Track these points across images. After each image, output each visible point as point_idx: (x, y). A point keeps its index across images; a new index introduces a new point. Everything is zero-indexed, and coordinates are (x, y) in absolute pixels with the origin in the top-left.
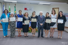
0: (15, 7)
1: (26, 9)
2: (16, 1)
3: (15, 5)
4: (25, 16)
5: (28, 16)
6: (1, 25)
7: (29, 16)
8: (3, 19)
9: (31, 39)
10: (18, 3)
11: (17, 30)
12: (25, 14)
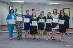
0: (22, 7)
1: (33, 10)
2: (23, 2)
3: (22, 5)
4: (32, 16)
5: (35, 17)
6: (7, 26)
7: (37, 17)
8: (10, 21)
9: (39, 41)
10: (25, 3)
11: (24, 32)
12: (33, 14)
